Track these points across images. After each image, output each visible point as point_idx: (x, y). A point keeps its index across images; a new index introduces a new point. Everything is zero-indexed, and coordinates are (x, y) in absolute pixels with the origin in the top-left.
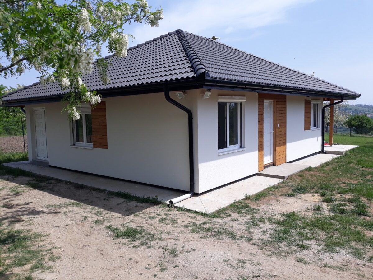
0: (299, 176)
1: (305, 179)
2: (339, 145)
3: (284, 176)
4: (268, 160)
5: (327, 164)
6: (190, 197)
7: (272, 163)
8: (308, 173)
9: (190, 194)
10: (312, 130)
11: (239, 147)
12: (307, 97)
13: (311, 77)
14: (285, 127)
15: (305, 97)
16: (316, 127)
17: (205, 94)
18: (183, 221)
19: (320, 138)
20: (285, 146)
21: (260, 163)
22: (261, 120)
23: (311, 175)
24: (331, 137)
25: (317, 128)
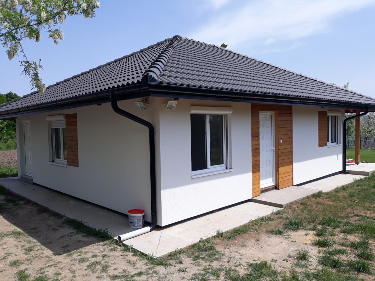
0: (302, 204)
1: (307, 209)
2: (368, 163)
3: (282, 204)
4: (267, 182)
5: (344, 188)
6: (150, 231)
7: (274, 185)
8: (314, 200)
9: (150, 227)
10: (329, 147)
11: (225, 167)
12: (322, 108)
13: (332, 86)
14: (292, 144)
15: (320, 109)
16: (335, 143)
17: (168, 104)
18: (115, 269)
19: (341, 156)
20: (292, 166)
21: (255, 187)
22: (255, 136)
23: (318, 203)
24: (357, 153)
25: (337, 144)
